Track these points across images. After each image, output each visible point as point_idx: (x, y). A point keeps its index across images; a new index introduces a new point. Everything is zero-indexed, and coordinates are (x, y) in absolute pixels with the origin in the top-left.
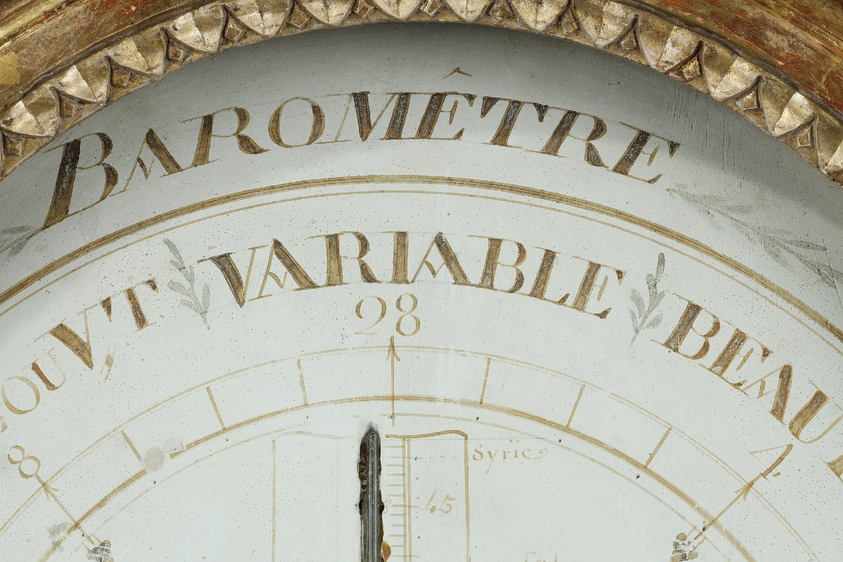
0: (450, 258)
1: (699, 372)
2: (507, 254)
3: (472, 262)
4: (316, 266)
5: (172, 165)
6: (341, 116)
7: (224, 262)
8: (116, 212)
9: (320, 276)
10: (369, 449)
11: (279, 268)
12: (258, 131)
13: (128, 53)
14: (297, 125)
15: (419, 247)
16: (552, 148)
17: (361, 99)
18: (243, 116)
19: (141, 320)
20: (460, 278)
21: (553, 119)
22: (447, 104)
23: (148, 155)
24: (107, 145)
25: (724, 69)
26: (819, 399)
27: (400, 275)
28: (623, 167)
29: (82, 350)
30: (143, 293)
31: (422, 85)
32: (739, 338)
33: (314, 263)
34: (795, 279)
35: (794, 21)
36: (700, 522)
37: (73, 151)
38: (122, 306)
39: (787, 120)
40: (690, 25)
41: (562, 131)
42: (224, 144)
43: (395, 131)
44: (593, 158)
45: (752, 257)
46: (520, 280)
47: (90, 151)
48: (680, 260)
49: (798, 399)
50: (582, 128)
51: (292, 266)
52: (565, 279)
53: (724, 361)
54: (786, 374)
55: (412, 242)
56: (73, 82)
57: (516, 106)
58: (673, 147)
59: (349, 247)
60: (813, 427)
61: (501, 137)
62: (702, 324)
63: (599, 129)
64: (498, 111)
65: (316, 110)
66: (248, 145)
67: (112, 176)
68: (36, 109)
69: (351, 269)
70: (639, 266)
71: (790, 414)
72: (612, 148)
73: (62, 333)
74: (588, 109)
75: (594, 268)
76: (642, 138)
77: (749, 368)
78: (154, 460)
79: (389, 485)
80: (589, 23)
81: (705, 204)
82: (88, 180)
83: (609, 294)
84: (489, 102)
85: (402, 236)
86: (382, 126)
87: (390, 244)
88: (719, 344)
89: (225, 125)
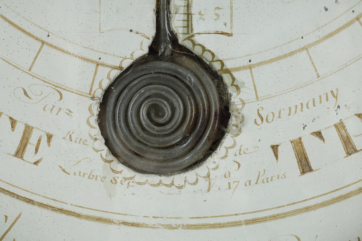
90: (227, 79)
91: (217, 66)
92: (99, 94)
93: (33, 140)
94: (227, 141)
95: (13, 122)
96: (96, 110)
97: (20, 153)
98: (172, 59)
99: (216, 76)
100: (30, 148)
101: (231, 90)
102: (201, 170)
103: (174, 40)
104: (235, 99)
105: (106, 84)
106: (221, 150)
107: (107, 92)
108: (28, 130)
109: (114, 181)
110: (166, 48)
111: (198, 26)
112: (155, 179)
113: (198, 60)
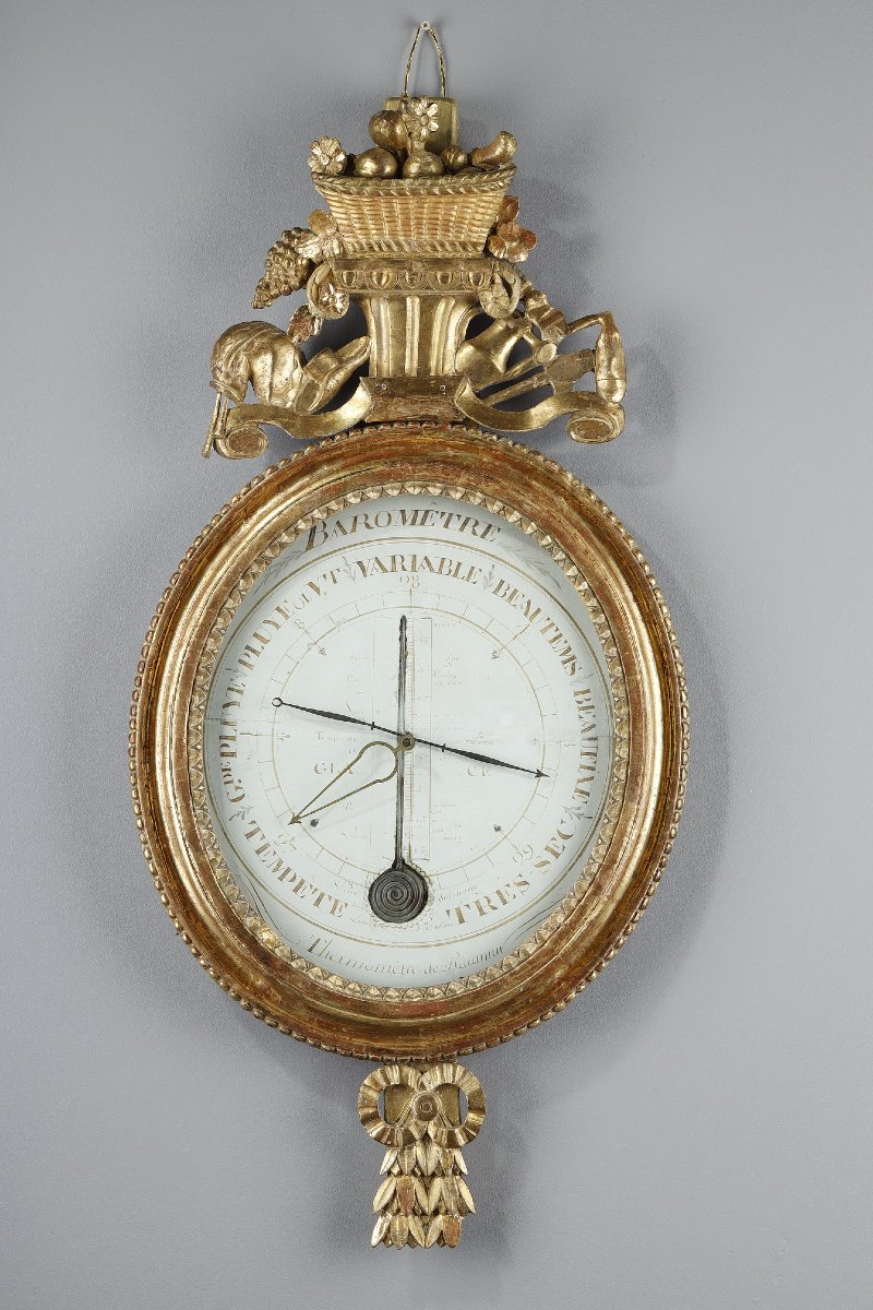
0: (429, 564)
1: (503, 601)
2: (447, 563)
3: (436, 564)
4: (388, 565)
5: (345, 532)
6: (397, 517)
7: (360, 563)
8: (327, 548)
9: (389, 569)
10: (403, 620)
11: (377, 566)
12: (371, 522)
13: (333, 505)
14: (383, 520)
15: (420, 560)
16: (462, 529)
17: (403, 512)
18: (367, 517)
19: (335, 581)
20: (432, 570)
21: (463, 519)
22: (429, 515)
23: (337, 529)
24: (325, 525)
25: (511, 514)
26: (539, 610)
27: (414, 569)
28: (483, 536)
29: (317, 590)
30: (336, 573)
31: (423, 507)
32: (516, 591)
33: (388, 564)
34: (534, 573)
35: (532, 501)
36: (500, 647)
37: (313, 530)
38: (329, 576)
39: (529, 530)
40: (502, 502)
41: (465, 524)
42: (361, 527)
43: (413, 523)
44: (474, 533)
45: (522, 566)
46: (450, 571)
47: (320, 527)
48: (499, 566)
49: (532, 611)
50: (472, 523)
51: (381, 565)
52: (464, 571)
53: (511, 597)
54: (529, 603)
55: (418, 559)
56: (316, 514)
57: (451, 515)
58: (499, 530)
59: (398, 559)
60: (536, 619)
61: (446, 526)
62: (504, 587)
63: (477, 523)
64: (446, 516)
65: (389, 515)
66: (367, 526)
67: (326, 535)
68: (305, 521)
69: (399, 567)
70: (487, 569)
71: (530, 614)
72: (480, 530)
73: (311, 585)
74: (474, 516)
75: (473, 568)
76: (490, 527)
77: (520, 601)
78: (339, 624)
79: (408, 633)
80: (472, 498)
81: (507, 548)
82: (319, 537)
83: (477, 576)
84: (443, 514)
85: (415, 556)
86: (410, 521)
87: (410, 559)
88: (509, 593)
89: (361, 519)
90: (427, 880)
91: (422, 874)
92: (369, 886)
93: (339, 906)
94: (426, 908)
95: (330, 898)
96: (367, 893)
97: (333, 912)
98: (402, 870)
99: (422, 878)
100: (337, 910)
101: (429, 885)
102: (415, 921)
103: (404, 862)
104: (430, 889)
105: (372, 881)
106: (423, 912)
107: (373, 885)
108: (337, 901)
109: (375, 925)
110: (399, 865)
111: (413, 856)
112: (393, 924)
113: (414, 871)
